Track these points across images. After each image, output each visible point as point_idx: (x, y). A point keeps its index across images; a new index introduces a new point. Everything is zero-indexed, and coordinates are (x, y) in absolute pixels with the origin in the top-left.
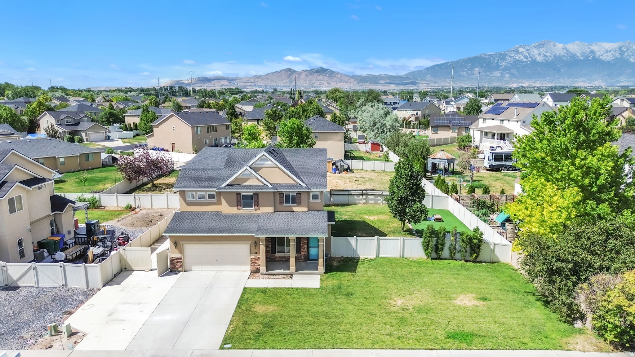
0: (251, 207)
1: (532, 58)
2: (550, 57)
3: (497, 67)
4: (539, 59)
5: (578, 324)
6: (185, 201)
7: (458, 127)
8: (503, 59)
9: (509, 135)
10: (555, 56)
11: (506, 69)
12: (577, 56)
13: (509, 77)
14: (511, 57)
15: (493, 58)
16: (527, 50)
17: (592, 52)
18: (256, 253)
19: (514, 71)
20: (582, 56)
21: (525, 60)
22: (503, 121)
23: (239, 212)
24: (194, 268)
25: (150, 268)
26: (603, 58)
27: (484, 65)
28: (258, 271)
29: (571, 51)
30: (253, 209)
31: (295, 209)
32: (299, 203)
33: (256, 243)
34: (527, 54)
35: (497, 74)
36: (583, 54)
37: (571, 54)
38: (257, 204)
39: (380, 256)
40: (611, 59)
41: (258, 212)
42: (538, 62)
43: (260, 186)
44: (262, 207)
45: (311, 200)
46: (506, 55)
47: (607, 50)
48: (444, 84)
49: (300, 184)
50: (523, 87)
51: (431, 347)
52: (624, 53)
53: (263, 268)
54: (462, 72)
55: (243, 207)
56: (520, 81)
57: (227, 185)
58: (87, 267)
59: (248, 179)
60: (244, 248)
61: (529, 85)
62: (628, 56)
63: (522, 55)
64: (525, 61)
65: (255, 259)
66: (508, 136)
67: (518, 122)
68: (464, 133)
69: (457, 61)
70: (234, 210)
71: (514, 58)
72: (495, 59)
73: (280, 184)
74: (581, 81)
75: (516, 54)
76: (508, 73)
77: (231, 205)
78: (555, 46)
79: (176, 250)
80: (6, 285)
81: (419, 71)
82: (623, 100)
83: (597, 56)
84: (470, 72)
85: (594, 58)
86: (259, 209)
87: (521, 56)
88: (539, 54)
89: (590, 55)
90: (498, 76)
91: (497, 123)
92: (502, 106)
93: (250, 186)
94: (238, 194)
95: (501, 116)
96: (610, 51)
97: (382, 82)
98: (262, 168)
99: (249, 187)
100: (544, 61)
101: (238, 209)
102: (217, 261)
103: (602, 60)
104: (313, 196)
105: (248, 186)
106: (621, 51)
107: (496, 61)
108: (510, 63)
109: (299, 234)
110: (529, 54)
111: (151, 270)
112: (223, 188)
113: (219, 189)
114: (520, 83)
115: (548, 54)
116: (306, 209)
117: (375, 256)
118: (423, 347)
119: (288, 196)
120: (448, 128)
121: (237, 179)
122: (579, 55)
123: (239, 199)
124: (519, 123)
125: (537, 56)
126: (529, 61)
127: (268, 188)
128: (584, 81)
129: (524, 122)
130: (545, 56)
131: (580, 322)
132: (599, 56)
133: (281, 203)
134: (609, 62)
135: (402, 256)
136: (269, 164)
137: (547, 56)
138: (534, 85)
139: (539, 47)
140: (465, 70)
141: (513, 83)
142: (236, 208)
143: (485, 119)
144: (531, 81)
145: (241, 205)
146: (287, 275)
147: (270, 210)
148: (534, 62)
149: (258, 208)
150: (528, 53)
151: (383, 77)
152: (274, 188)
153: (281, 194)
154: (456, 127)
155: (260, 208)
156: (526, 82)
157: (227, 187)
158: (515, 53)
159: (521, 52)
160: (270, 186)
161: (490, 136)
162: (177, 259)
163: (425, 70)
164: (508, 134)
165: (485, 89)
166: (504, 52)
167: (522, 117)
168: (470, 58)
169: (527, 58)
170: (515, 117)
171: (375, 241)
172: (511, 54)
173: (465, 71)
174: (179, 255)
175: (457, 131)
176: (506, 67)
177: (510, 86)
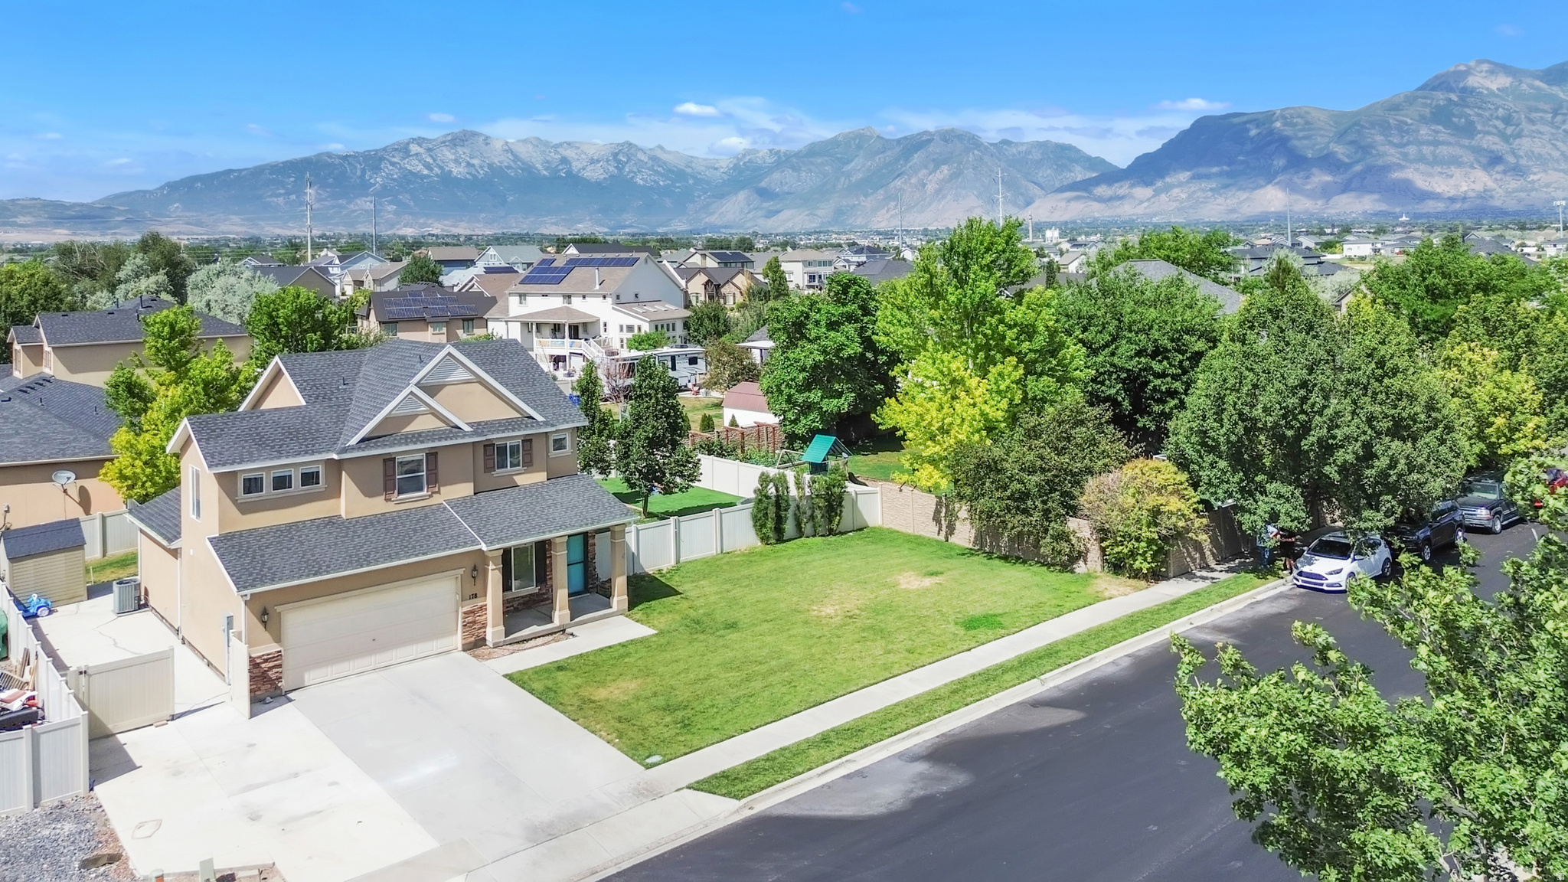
0: (421, 489)
1: (441, 168)
2: (481, 167)
3: (363, 187)
4: (457, 171)
5: (1080, 568)
6: (235, 502)
7: (447, 319)
8: (376, 169)
9: (589, 327)
10: (490, 166)
11: (384, 192)
12: (536, 169)
13: (395, 213)
14: (393, 164)
15: (349, 163)
16: (429, 150)
17: (565, 160)
18: (475, 596)
19: (405, 198)
20: (546, 169)
21: (426, 172)
22: (569, 296)
23: (391, 507)
24: (309, 677)
25: (167, 714)
26: (587, 174)
27: (331, 181)
28: (481, 642)
29: (522, 156)
30: (425, 493)
31: (520, 480)
32: (529, 464)
33: (476, 569)
34: (429, 160)
35: (366, 204)
36: (547, 163)
37: (523, 163)
38: (434, 480)
39: (682, 560)
40: (602, 177)
41: (437, 499)
42: (456, 178)
43: (444, 431)
44: (445, 484)
45: (552, 452)
46: (382, 159)
47: (592, 159)
48: (223, 227)
49: (530, 417)
50: (433, 235)
51: (966, 647)
52: (624, 167)
53: (493, 631)
54: (271, 196)
55: (399, 493)
56: (421, 221)
57: (362, 440)
58: (38, 735)
59: (413, 417)
60: (443, 591)
61: (442, 230)
62: (630, 172)
63: (420, 161)
64: (427, 176)
65: (472, 612)
66: (585, 331)
67: (604, 297)
68: (460, 332)
69: (255, 168)
70: (378, 505)
71: (401, 168)
72: (356, 168)
73: (486, 423)
74: (552, 224)
75: (404, 159)
76: (390, 203)
77: (368, 493)
78: (487, 144)
79: (267, 635)
81: (145, 192)
82: (704, 256)
83: (575, 170)
84: (293, 197)
85: (569, 173)
86: (439, 492)
87: (417, 162)
88: (457, 161)
89: (561, 167)
90: (367, 208)
91: (557, 302)
92: (554, 265)
93: (420, 434)
94: (388, 460)
95: (565, 286)
96: (598, 161)
97: (21, 220)
98: (443, 386)
99: (418, 437)
100: (468, 176)
101: (387, 500)
102: (376, 644)
103: (585, 179)
104: (555, 441)
105: (413, 435)
106: (619, 161)
107: (359, 173)
108: (393, 179)
109: (581, 526)
110: (435, 160)
111: (173, 718)
112: (352, 448)
113: (345, 450)
114: (422, 226)
115: (476, 162)
116: (542, 476)
118: (956, 651)
119: (502, 450)
120: (422, 324)
121: (386, 419)
122: (538, 166)
123: (389, 473)
124: (609, 300)
125: (452, 165)
126: (437, 175)
127: (465, 435)
128: (556, 224)
129: (618, 297)
130: (469, 164)
131: (1081, 562)
132: (579, 171)
133: (489, 469)
134: (598, 183)
135: (719, 552)
136: (460, 375)
137: (473, 166)
138: (455, 231)
139: (455, 145)
140: (282, 191)
141: (405, 226)
142: (383, 497)
143: (522, 296)
144: (446, 222)
145: (393, 488)
146: (551, 634)
147: (466, 489)
148: (447, 178)
149: (436, 489)
150: (431, 156)
151: (24, 207)
152: (475, 433)
153: (488, 446)
154: (441, 319)
155: (442, 489)
156: (436, 224)
157: (363, 445)
158: (401, 154)
159: (416, 154)
160: (467, 428)
161: (547, 331)
162: (266, 661)
163: (162, 188)
164: (585, 324)
165: (343, 241)
166: (376, 151)
167: (612, 288)
168: (290, 162)
169: (431, 170)
170: (598, 287)
171: (672, 526)
172: (394, 156)
173: (280, 195)
174: (272, 648)
175: (444, 330)
176: (384, 186)
177: (401, 232)
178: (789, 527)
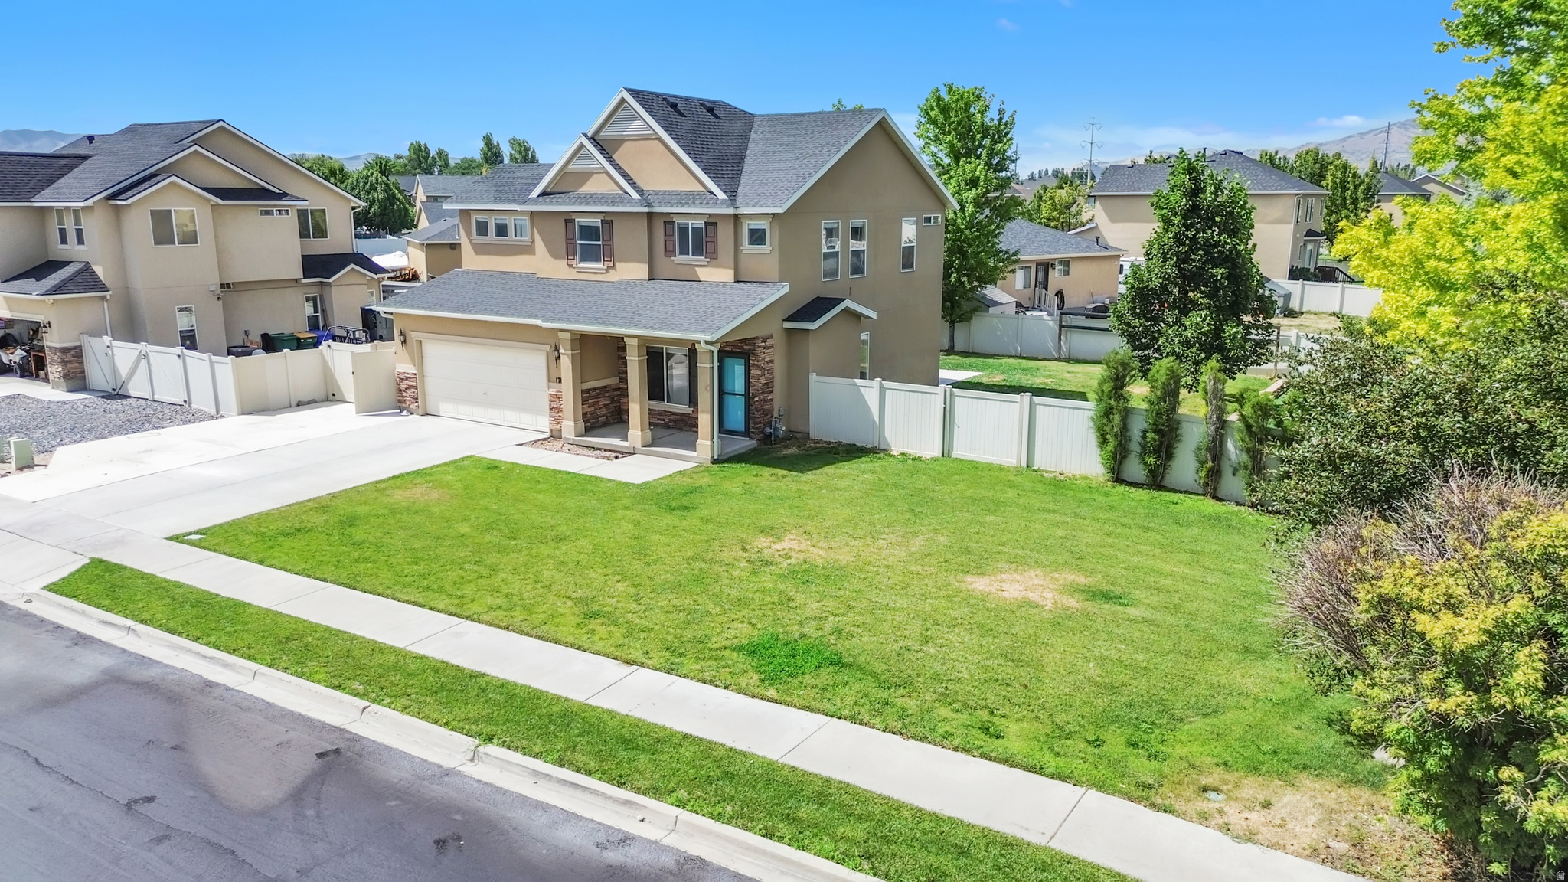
0: (598, 260)
6: (471, 241)
23: (571, 274)
30: (601, 265)
31: (702, 274)
32: (713, 255)
38: (609, 254)
39: (955, 454)
41: (613, 276)
43: (615, 196)
44: (620, 261)
45: (746, 246)
49: (712, 193)
55: (580, 261)
57: (544, 194)
59: (588, 175)
70: (561, 269)
73: (664, 192)
77: (554, 255)
80: (114, 390)
86: (614, 268)
93: (591, 196)
94: (568, 219)
98: (620, 142)
99: (590, 198)
101: (570, 266)
104: (752, 232)
105: (587, 195)
112: (533, 201)
113: (527, 204)
117: (938, 453)
119: (683, 229)
121: (558, 175)
123: (570, 236)
127: (630, 201)
133: (669, 253)
135: (1024, 464)
136: (637, 128)
142: (566, 262)
145: (575, 254)
147: (640, 271)
149: (611, 264)
153: (668, 222)
155: (618, 265)
157: (541, 199)
160: (635, 194)
174: (413, 369)
178: (1186, 465)
